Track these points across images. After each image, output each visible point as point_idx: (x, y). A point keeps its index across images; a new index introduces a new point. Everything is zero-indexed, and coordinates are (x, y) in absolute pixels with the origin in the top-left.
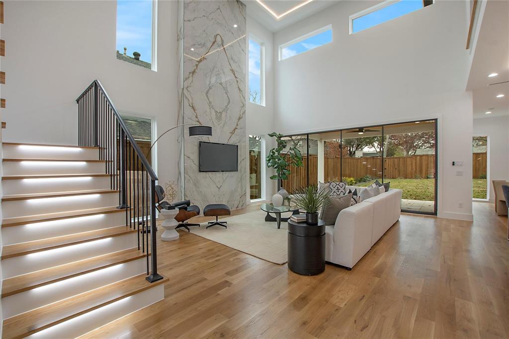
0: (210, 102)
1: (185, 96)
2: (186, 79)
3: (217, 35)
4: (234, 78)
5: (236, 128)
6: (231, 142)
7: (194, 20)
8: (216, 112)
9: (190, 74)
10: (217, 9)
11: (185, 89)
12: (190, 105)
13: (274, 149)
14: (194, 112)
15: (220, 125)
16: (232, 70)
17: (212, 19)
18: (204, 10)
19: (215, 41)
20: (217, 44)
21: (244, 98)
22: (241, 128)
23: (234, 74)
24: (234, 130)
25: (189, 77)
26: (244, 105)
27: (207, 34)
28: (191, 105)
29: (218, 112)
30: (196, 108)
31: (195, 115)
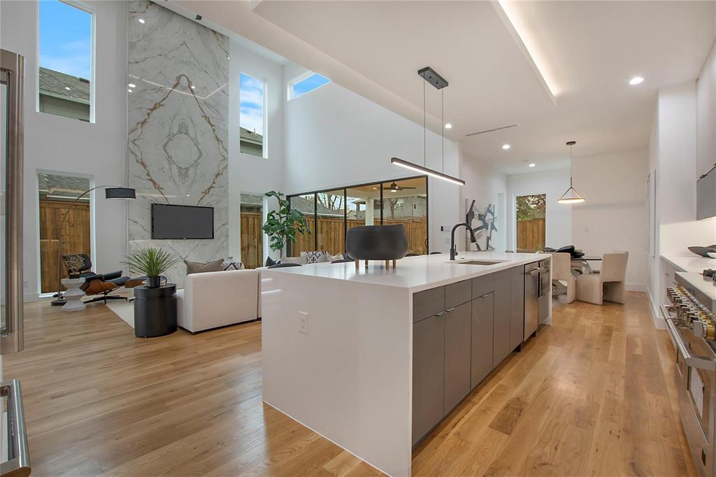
0: (170, 157)
2: (132, 131)
3: (180, 76)
4: (210, 126)
5: (212, 187)
6: (204, 204)
7: (144, 61)
8: (180, 168)
9: (138, 125)
10: (182, 45)
11: (130, 142)
12: (137, 161)
13: (274, 212)
14: (143, 169)
15: (186, 183)
16: (206, 117)
17: (173, 57)
18: (161, 48)
19: (178, 83)
20: (182, 86)
21: (226, 150)
22: (220, 187)
23: (209, 122)
24: (209, 189)
25: (136, 128)
26: (225, 159)
27: (165, 76)
28: (140, 161)
29: (183, 168)
30: (147, 164)
31: (146, 172)
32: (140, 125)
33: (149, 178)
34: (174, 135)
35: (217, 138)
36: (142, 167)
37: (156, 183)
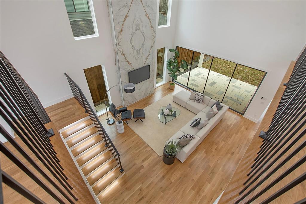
1: (118, 50)
2: (117, 38)
4: (149, 20)
9: (119, 34)
11: (117, 45)
16: (147, 15)
25: (119, 36)
26: (154, 37)
28: (122, 53)
29: (138, 49)
30: (125, 53)
31: (125, 58)
32: (120, 33)
33: (126, 60)
34: (134, 32)
35: (151, 26)
36: (123, 56)
37: (129, 62)
